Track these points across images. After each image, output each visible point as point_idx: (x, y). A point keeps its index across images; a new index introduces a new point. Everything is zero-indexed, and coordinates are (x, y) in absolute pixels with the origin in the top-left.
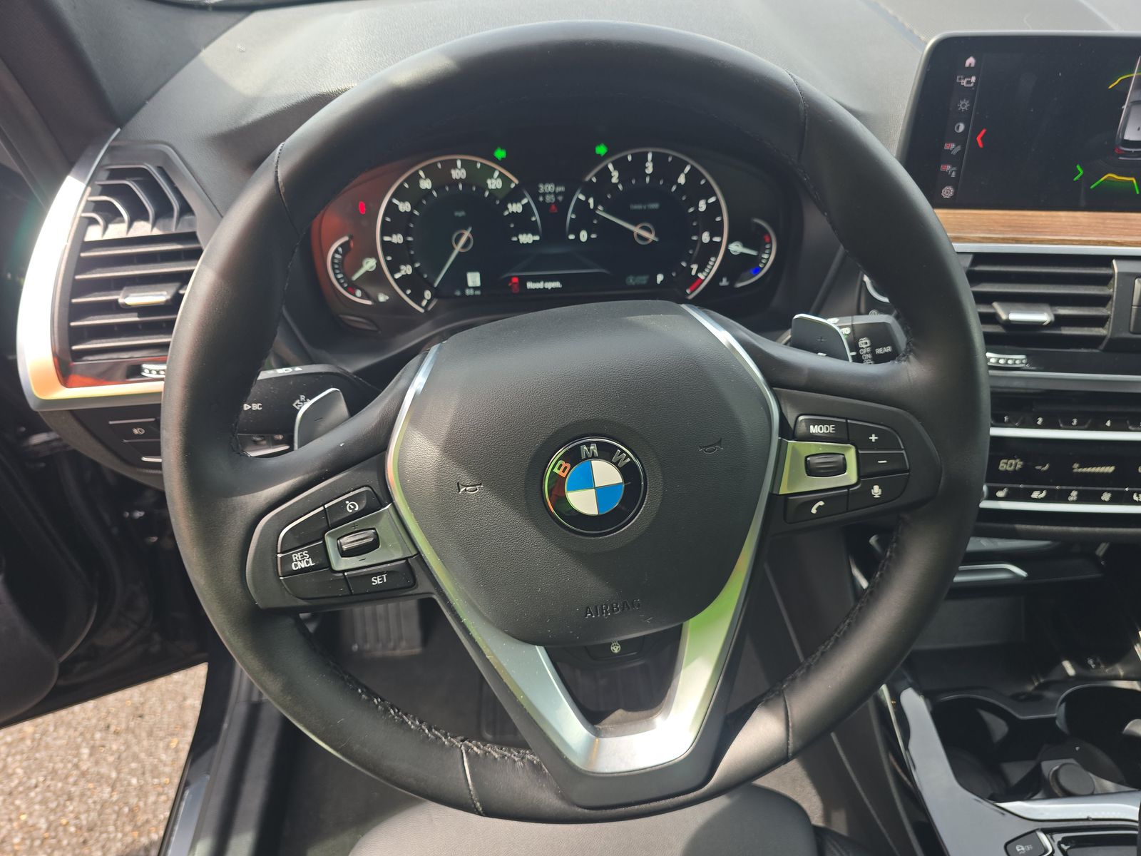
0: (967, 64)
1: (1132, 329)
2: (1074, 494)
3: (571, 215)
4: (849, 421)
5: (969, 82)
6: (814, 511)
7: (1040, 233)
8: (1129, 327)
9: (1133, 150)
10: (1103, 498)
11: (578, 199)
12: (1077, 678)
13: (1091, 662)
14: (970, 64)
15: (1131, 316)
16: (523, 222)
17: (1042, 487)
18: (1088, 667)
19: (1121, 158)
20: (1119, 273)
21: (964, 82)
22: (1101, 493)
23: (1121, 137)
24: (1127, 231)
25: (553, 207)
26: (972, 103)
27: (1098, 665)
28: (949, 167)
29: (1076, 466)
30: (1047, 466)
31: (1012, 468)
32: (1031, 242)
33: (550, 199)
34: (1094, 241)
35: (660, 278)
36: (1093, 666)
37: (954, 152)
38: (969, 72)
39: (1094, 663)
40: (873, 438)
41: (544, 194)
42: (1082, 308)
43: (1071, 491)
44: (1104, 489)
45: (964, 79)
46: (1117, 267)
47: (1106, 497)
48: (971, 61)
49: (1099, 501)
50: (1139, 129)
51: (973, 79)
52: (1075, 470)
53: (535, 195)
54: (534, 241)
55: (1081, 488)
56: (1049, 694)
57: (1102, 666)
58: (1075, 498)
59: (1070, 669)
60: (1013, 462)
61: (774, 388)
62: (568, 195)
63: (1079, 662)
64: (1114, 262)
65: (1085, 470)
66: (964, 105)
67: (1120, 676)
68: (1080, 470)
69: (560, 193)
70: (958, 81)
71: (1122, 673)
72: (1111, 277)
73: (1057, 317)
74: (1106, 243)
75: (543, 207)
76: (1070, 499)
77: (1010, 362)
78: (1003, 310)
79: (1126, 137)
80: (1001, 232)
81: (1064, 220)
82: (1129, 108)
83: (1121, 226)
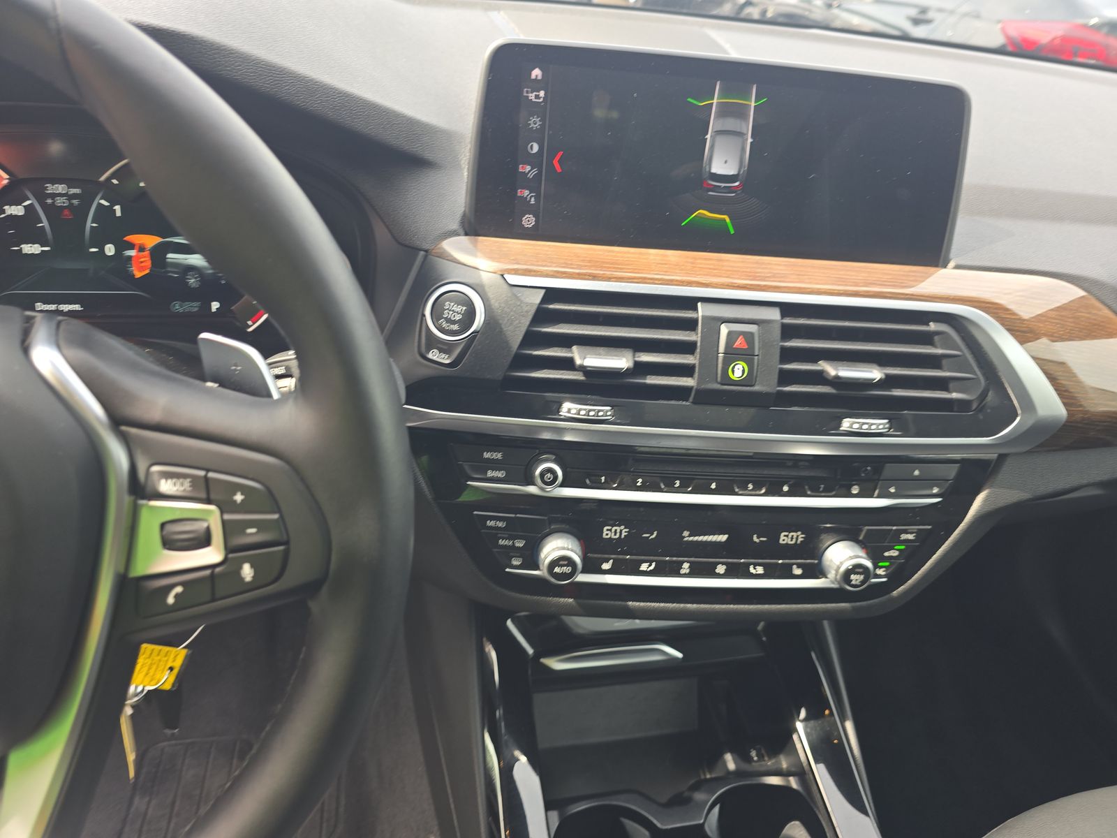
0: (533, 76)
1: (719, 379)
2: (686, 565)
3: (90, 224)
4: (211, 475)
5: (537, 97)
6: (171, 600)
7: (621, 270)
8: (717, 378)
9: (723, 185)
10: (717, 571)
11: (100, 204)
12: (738, 774)
13: (753, 753)
14: (537, 76)
15: (717, 365)
16: (26, 228)
17: (652, 558)
18: (749, 760)
19: (710, 193)
20: (702, 316)
21: (532, 96)
22: (715, 565)
23: (707, 170)
24: (715, 271)
25: (66, 212)
26: (543, 120)
27: (760, 756)
28: (526, 193)
29: (686, 533)
30: (655, 533)
31: (617, 536)
32: (609, 279)
33: (60, 202)
34: (677, 281)
35: (215, 306)
36: (756, 758)
37: (530, 176)
38: (536, 85)
39: (757, 756)
40: (239, 497)
41: (53, 196)
42: (669, 355)
43: (682, 562)
44: (718, 560)
45: (532, 93)
46: (702, 310)
47: (721, 569)
48: (537, 73)
49: (712, 574)
50: (726, 162)
51: (542, 94)
52: (686, 539)
53: (41, 196)
54: (42, 251)
55: (692, 559)
56: (699, 796)
57: (766, 758)
58: (688, 571)
59: (730, 763)
60: (618, 529)
61: (124, 428)
62: (87, 199)
63: (742, 756)
64: (699, 304)
65: (696, 538)
66: (535, 123)
67: (782, 769)
68: (691, 538)
69: (75, 196)
70: (525, 94)
71: (784, 765)
72: (695, 322)
73: (637, 364)
74: (690, 284)
75: (51, 211)
76: (682, 571)
77: (592, 413)
78: (579, 353)
79: (713, 171)
80: (579, 267)
81: (652, 257)
82: (713, 138)
83: (711, 267)
